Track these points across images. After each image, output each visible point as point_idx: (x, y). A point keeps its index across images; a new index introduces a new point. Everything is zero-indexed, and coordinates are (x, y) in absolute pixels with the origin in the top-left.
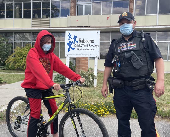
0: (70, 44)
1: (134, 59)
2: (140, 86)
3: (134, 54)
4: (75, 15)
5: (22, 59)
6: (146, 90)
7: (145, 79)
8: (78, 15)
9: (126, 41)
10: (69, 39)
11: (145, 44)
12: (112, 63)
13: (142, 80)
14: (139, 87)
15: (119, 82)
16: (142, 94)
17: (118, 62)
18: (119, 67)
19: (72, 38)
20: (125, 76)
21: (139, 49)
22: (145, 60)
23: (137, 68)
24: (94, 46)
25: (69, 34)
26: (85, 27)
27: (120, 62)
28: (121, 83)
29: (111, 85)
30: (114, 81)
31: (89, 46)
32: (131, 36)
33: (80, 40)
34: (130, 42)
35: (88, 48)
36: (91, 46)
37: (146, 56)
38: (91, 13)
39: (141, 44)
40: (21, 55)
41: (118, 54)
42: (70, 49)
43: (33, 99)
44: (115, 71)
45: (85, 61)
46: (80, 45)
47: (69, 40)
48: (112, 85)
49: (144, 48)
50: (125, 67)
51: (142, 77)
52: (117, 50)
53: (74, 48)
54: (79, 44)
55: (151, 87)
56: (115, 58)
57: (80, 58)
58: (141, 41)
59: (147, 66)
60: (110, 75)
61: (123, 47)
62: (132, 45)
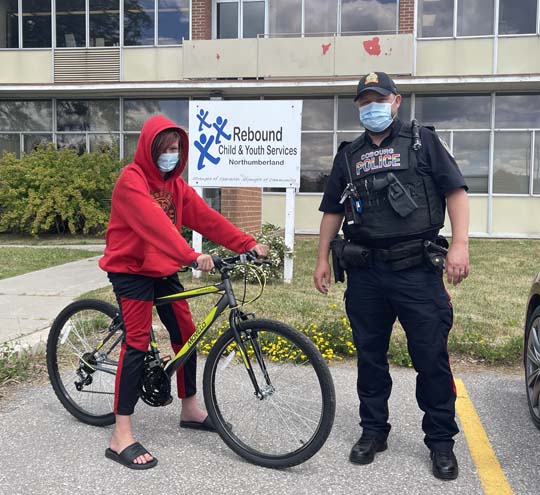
0: (204, 146)
1: (396, 193)
2: (411, 259)
3: (394, 180)
4: (210, 38)
5: (26, 195)
6: (427, 269)
7: (423, 242)
8: (218, 37)
9: (375, 148)
10: (200, 129)
11: (421, 155)
12: (341, 202)
13: (416, 244)
14: (408, 261)
15: (360, 250)
16: (417, 279)
17: (356, 200)
18: (359, 214)
19: (209, 126)
20: (374, 234)
21: (406, 167)
22: (423, 195)
23: (403, 215)
24: (283, 151)
25: (202, 111)
26: (244, 79)
27: (362, 200)
28: (364, 254)
29: (338, 260)
30: (346, 248)
31: (266, 150)
32: (387, 135)
33: (237, 131)
34: (385, 151)
35: (264, 157)
36: (272, 151)
37: (424, 184)
38: (266, 32)
39: (413, 156)
40: (22, 181)
41: (357, 181)
42: (206, 161)
43: (133, 301)
44: (349, 223)
45: (250, 199)
46: (238, 149)
47: (202, 132)
48: (343, 258)
49: (420, 165)
50: (372, 212)
51: (416, 237)
52: (354, 170)
53: (219, 159)
54: (235, 143)
55: (437, 260)
56: (349, 189)
57: (234, 190)
58: (411, 148)
59: (427, 211)
60: (337, 236)
61: (368, 162)
62: (390, 158)
